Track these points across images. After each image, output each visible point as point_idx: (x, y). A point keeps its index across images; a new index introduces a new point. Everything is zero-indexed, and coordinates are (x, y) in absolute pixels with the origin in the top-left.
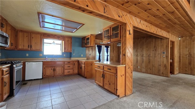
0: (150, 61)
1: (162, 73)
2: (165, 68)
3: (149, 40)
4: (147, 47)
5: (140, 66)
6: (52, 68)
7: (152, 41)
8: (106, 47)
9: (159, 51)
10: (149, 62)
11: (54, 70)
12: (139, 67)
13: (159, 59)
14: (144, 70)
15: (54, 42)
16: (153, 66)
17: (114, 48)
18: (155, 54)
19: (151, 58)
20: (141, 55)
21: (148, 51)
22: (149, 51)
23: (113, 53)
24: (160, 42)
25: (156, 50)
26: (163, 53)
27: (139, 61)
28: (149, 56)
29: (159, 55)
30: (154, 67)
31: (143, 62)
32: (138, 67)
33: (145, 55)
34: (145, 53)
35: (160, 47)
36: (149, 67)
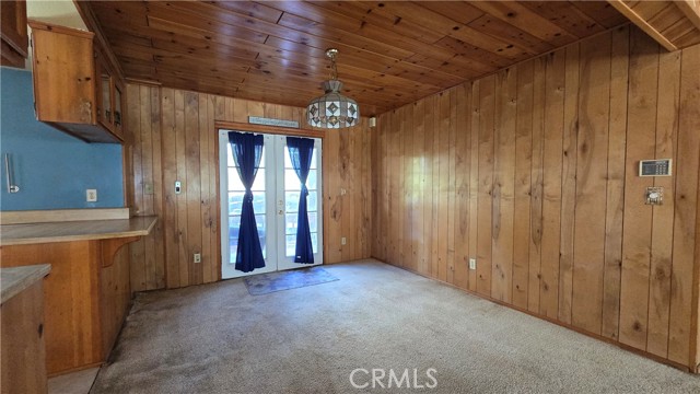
0: (540, 232)
1: (637, 327)
2: (657, 292)
3: (538, 78)
4: (524, 133)
5: (478, 258)
7: (561, 86)
8: (292, 142)
9: (615, 150)
10: (538, 236)
12: (472, 262)
13: (610, 220)
14: (501, 286)
16: (564, 264)
17: (351, 149)
18: (580, 181)
19: (549, 209)
20: (488, 187)
21: (530, 157)
22: (536, 161)
23: (343, 176)
24: (618, 83)
25: (584, 148)
26: (650, 168)
27: (472, 226)
28: (536, 194)
29: (615, 185)
30: (568, 276)
31: (495, 231)
32: (466, 260)
33: (507, 188)
34: (506, 173)
35: (618, 125)
36: (535, 269)
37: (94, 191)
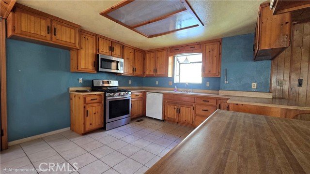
6: (176, 107)
11: (179, 111)
15: (187, 59)
37: (255, 84)
